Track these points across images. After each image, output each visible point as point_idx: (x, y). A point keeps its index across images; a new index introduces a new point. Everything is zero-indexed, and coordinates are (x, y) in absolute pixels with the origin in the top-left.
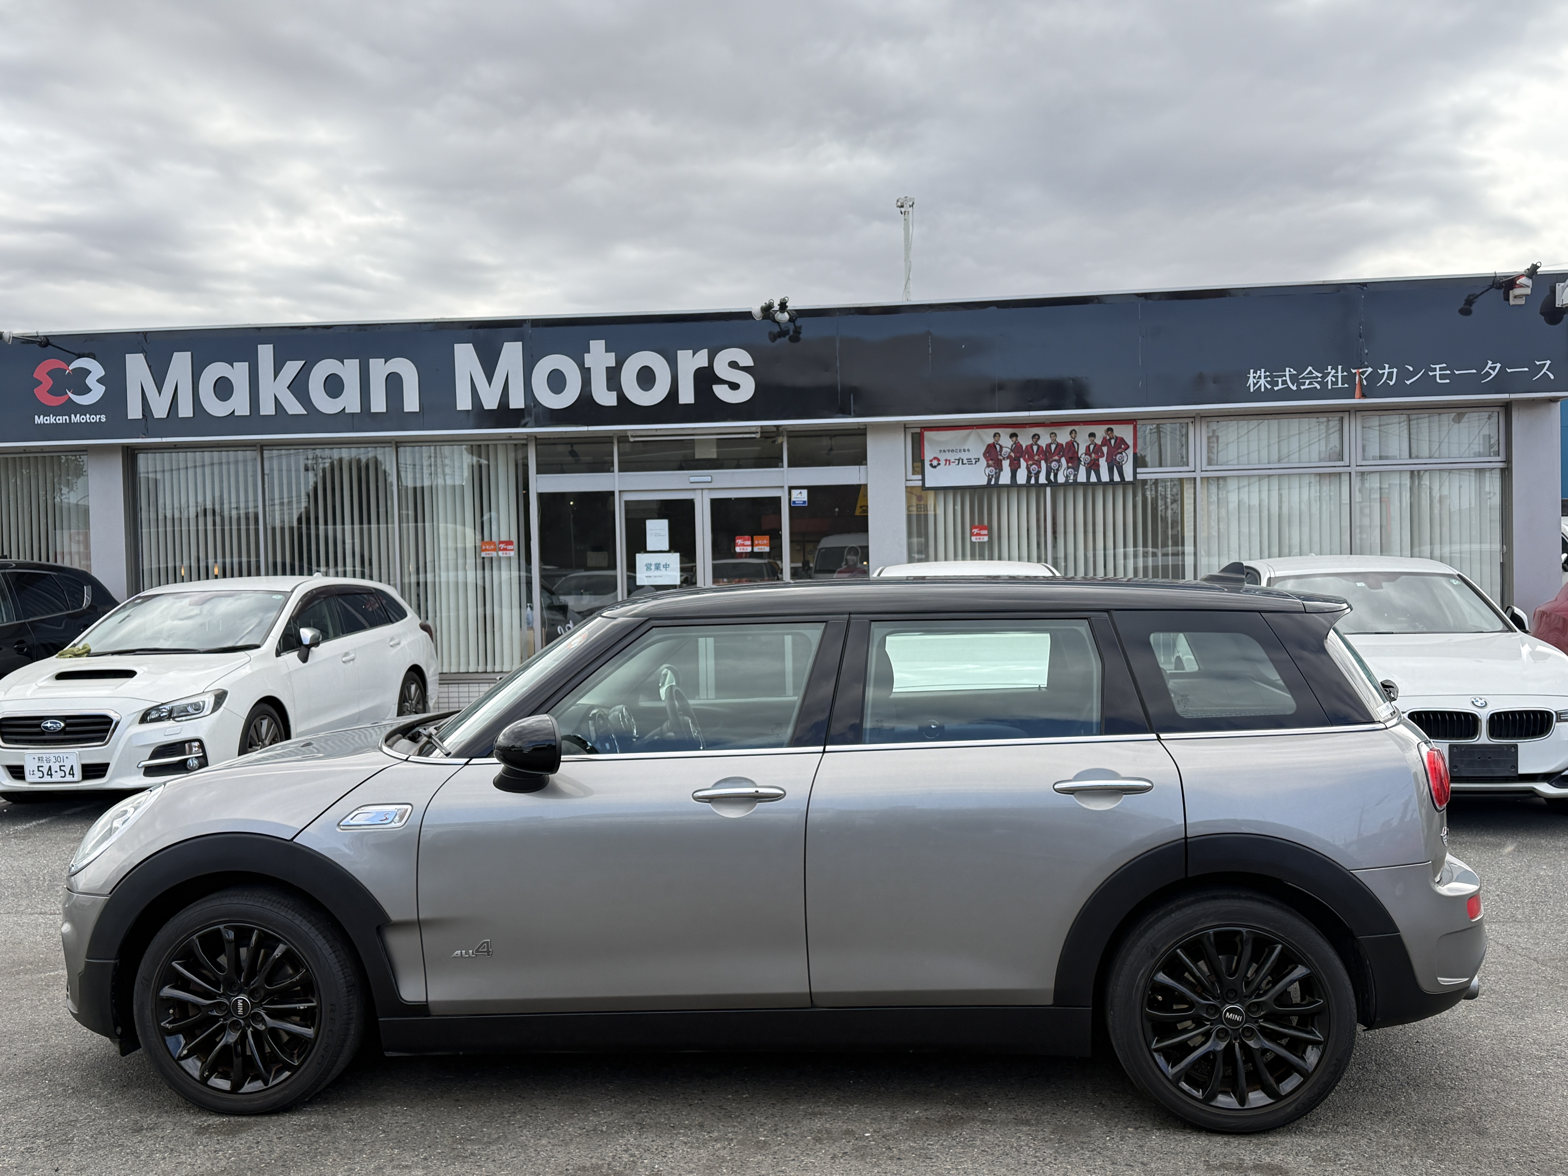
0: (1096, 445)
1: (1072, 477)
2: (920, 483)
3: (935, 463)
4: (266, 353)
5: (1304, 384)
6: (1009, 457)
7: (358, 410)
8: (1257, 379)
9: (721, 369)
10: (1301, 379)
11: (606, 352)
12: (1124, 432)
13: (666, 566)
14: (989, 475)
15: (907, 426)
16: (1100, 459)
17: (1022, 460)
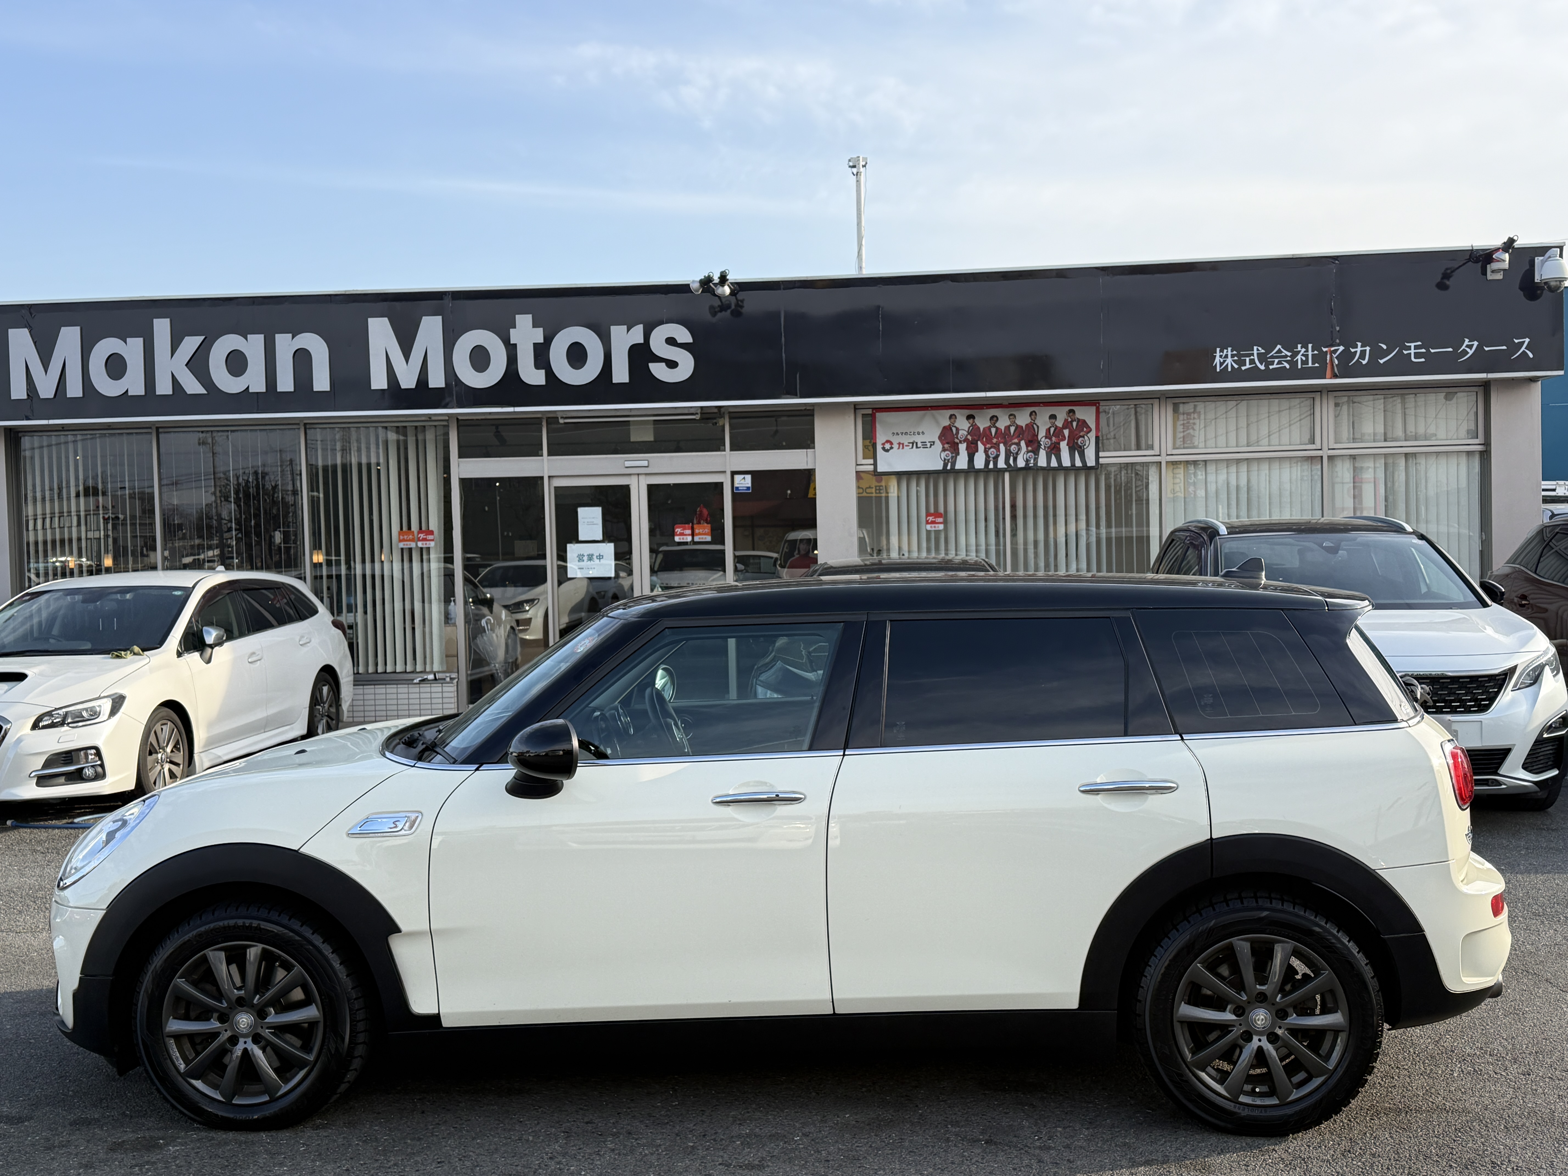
0: (1056, 427)
1: (1032, 461)
2: (871, 468)
3: (887, 446)
4: (162, 327)
5: (1273, 364)
6: (966, 440)
7: (263, 389)
8: (1225, 358)
9: (658, 345)
10: (1270, 357)
11: (533, 327)
12: (1087, 415)
13: (600, 557)
14: (945, 459)
15: (857, 407)
16: (1061, 443)
17: (979, 442)
